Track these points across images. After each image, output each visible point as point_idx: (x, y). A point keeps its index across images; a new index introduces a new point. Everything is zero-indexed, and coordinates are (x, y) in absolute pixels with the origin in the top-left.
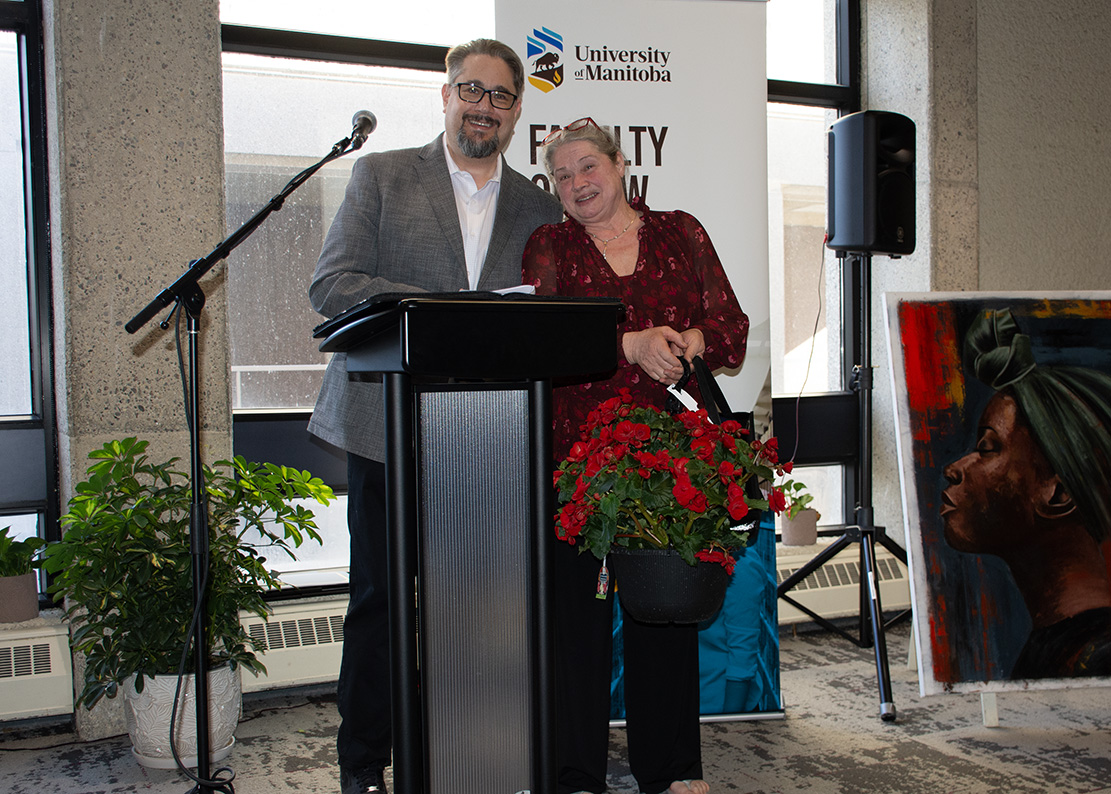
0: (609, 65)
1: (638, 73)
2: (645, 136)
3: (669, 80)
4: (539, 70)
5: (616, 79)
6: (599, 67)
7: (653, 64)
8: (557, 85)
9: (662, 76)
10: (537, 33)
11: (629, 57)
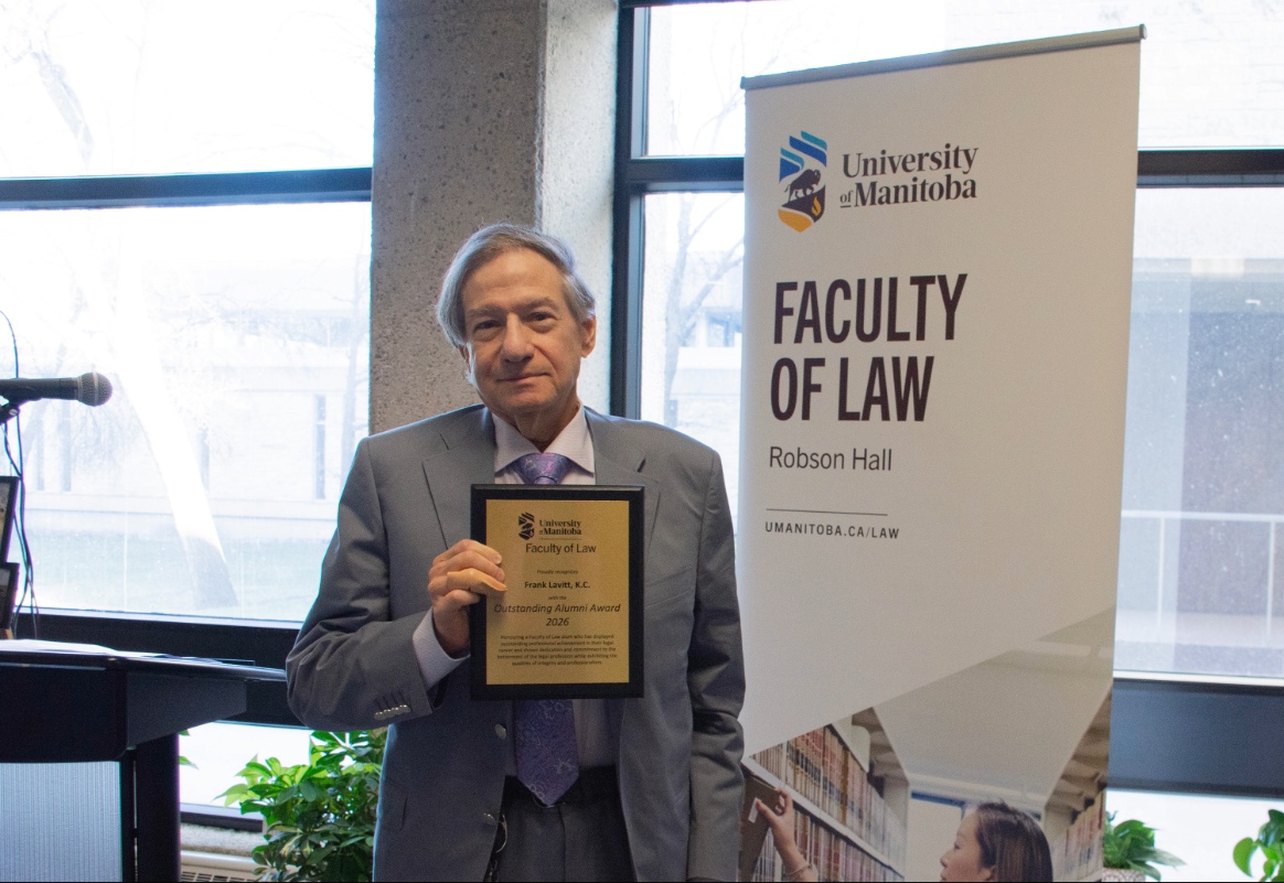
0: (889, 180)
1: (927, 188)
2: (934, 291)
3: (973, 195)
4: (793, 198)
5: (896, 201)
6: (873, 185)
7: (952, 171)
8: (816, 218)
9: (963, 188)
10: (794, 142)
11: (916, 165)
